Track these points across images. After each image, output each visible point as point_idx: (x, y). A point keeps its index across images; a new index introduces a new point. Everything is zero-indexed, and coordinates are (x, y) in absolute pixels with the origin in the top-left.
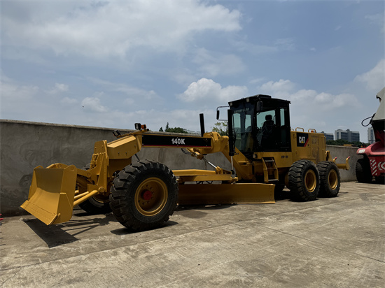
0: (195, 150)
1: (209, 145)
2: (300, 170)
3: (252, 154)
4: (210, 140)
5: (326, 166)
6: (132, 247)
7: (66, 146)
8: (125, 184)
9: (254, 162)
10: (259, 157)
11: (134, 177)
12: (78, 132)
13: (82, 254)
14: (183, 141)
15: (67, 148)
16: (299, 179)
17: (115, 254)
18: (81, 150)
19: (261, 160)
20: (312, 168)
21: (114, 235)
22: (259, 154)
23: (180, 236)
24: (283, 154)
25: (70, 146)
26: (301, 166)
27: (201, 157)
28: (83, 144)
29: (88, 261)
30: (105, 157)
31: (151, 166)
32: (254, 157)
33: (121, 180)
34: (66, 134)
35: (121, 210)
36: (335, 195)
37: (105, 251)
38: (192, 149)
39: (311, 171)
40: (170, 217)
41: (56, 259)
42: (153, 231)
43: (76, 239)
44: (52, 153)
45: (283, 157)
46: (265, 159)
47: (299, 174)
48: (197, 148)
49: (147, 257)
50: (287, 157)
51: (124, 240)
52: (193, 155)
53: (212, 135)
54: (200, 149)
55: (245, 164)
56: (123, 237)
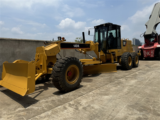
0: (82, 50)
1: (89, 47)
2: (126, 57)
3: (106, 51)
4: (89, 45)
5: (134, 54)
6: (71, 102)
7: (18, 50)
8: (61, 69)
9: (107, 54)
10: (110, 52)
11: (64, 65)
12: (24, 42)
13: (47, 111)
14: (78, 46)
15: (19, 51)
16: (126, 61)
17: (65, 108)
18: (26, 52)
19: (110, 53)
20: (130, 55)
21: (56, 96)
22: (109, 50)
23: (91, 93)
24: (119, 50)
25: (20, 50)
26: (127, 55)
27: (85, 53)
28: (27, 49)
29: (53, 115)
30: (44, 55)
31: (72, 59)
32: (107, 52)
33: (57, 67)
34: (17, 44)
35: (60, 83)
36: (137, 67)
37: (58, 107)
38: (80, 50)
39: (130, 57)
40: (80, 83)
41: (34, 116)
42: (74, 91)
43: (37, 101)
44: (11, 54)
45: (118, 51)
46: (112, 52)
47: (126, 59)
48: (83, 49)
49: (83, 108)
50: (120, 51)
51: (64, 98)
52: (81, 52)
53: (90, 42)
54: (84, 49)
55: (103, 55)
56: (62, 96)
